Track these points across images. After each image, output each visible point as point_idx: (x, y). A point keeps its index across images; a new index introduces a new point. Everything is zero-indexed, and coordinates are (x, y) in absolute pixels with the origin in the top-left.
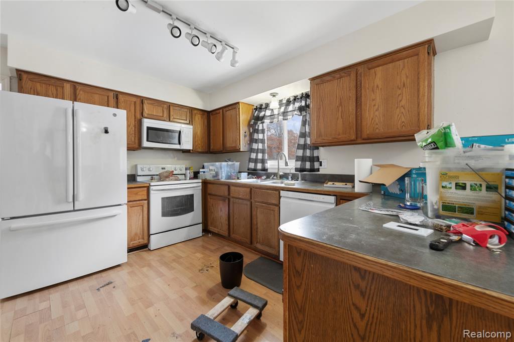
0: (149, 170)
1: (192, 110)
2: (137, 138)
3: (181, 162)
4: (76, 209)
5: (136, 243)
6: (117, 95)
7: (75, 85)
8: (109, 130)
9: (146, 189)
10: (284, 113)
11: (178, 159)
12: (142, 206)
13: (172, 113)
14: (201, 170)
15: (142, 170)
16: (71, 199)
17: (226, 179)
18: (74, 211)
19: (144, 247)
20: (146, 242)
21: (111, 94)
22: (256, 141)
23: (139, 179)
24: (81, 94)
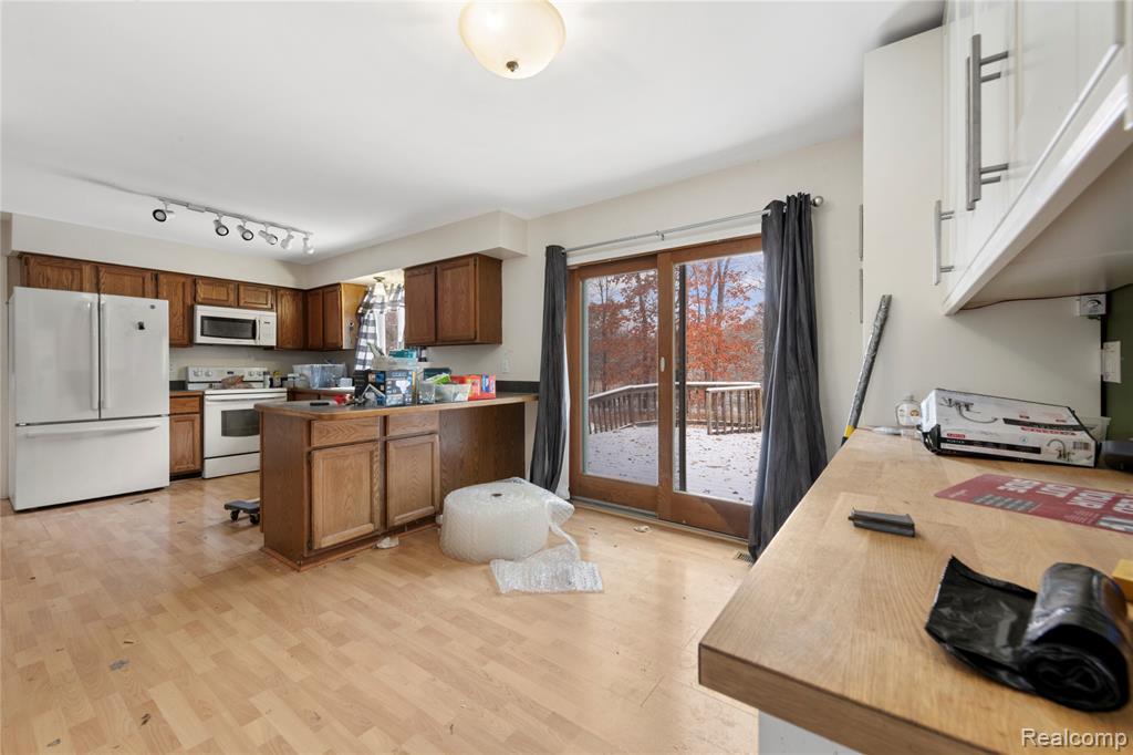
0: (207, 374)
1: (275, 290)
2: (186, 332)
3: (261, 363)
4: (103, 417)
5: (184, 467)
6: (156, 275)
7: (97, 266)
8: (145, 326)
9: (198, 399)
10: (393, 302)
11: (257, 359)
12: (193, 421)
13: (242, 296)
14: (289, 375)
15: (196, 374)
16: (97, 407)
17: (320, 386)
18: (100, 420)
19: (197, 474)
20: (198, 467)
21: (148, 275)
22: (366, 336)
23: (191, 387)
24: (105, 278)
